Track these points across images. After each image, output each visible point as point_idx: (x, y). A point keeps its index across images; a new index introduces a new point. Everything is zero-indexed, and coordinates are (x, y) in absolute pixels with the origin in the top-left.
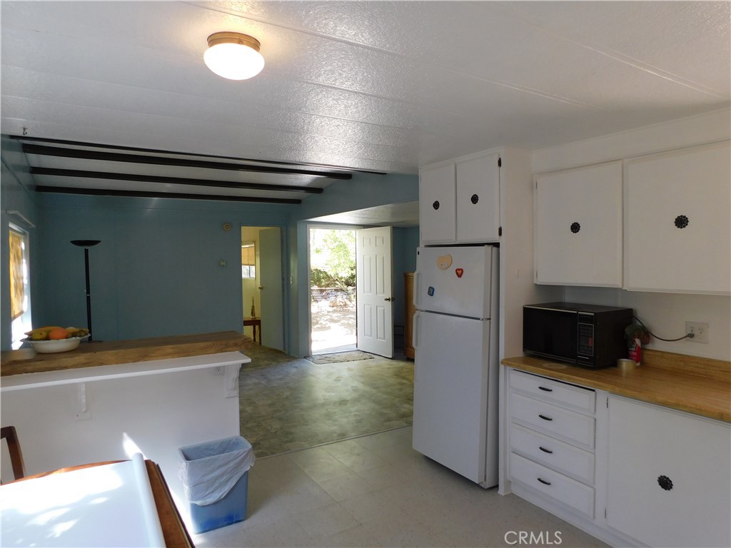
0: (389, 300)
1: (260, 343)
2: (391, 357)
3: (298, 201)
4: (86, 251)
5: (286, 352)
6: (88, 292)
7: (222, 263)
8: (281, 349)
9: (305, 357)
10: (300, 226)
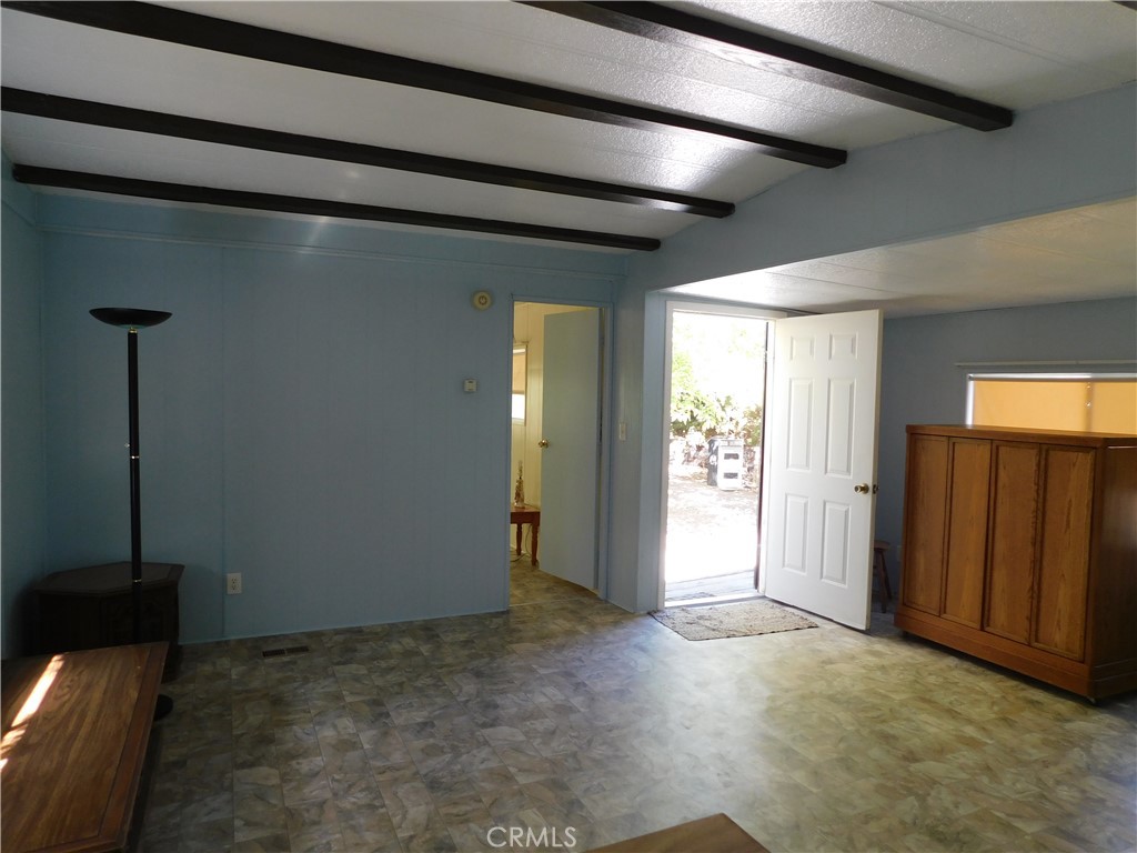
0: (865, 489)
1: (535, 562)
2: (863, 628)
3: (650, 244)
4: (133, 339)
5: (600, 594)
6: (134, 449)
7: (468, 386)
8: (588, 584)
9: (649, 614)
10: (651, 304)
